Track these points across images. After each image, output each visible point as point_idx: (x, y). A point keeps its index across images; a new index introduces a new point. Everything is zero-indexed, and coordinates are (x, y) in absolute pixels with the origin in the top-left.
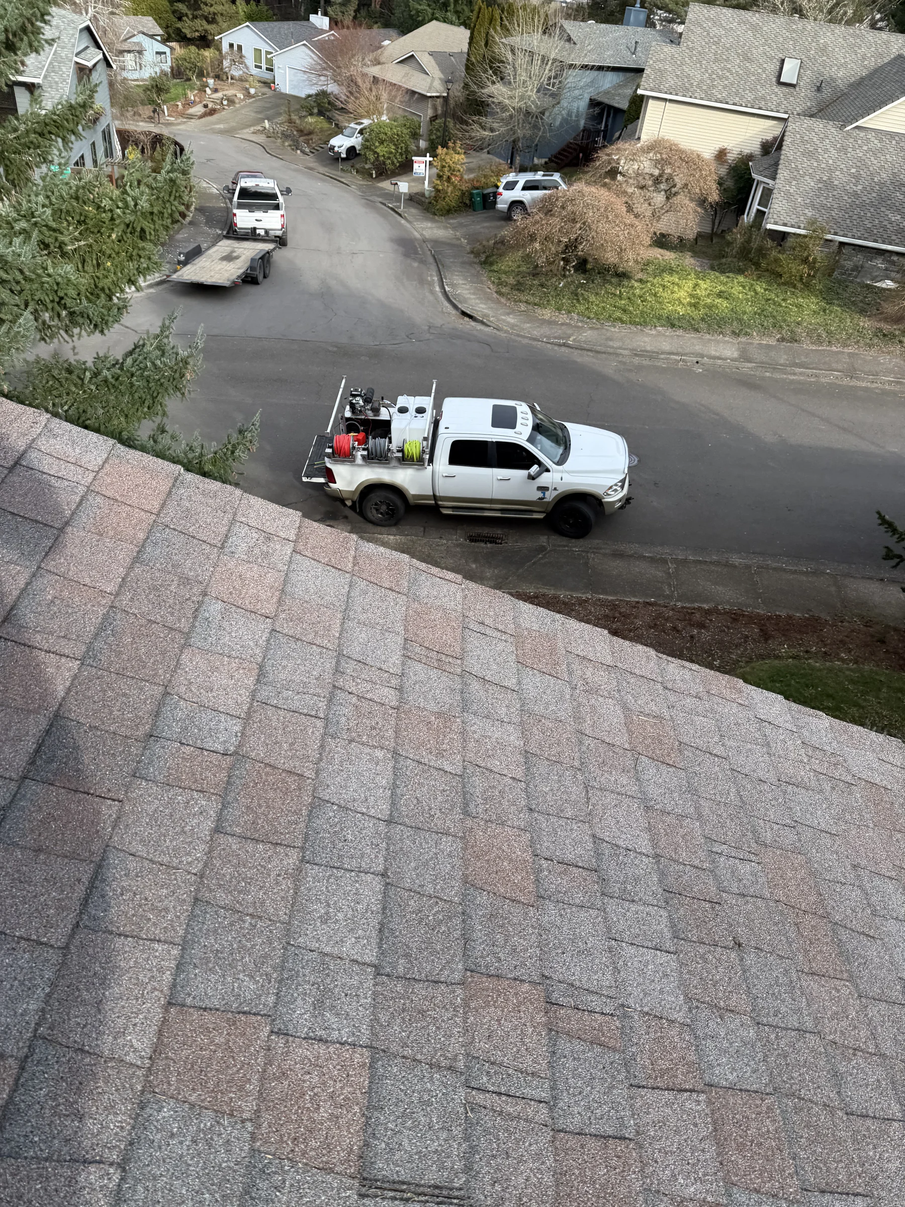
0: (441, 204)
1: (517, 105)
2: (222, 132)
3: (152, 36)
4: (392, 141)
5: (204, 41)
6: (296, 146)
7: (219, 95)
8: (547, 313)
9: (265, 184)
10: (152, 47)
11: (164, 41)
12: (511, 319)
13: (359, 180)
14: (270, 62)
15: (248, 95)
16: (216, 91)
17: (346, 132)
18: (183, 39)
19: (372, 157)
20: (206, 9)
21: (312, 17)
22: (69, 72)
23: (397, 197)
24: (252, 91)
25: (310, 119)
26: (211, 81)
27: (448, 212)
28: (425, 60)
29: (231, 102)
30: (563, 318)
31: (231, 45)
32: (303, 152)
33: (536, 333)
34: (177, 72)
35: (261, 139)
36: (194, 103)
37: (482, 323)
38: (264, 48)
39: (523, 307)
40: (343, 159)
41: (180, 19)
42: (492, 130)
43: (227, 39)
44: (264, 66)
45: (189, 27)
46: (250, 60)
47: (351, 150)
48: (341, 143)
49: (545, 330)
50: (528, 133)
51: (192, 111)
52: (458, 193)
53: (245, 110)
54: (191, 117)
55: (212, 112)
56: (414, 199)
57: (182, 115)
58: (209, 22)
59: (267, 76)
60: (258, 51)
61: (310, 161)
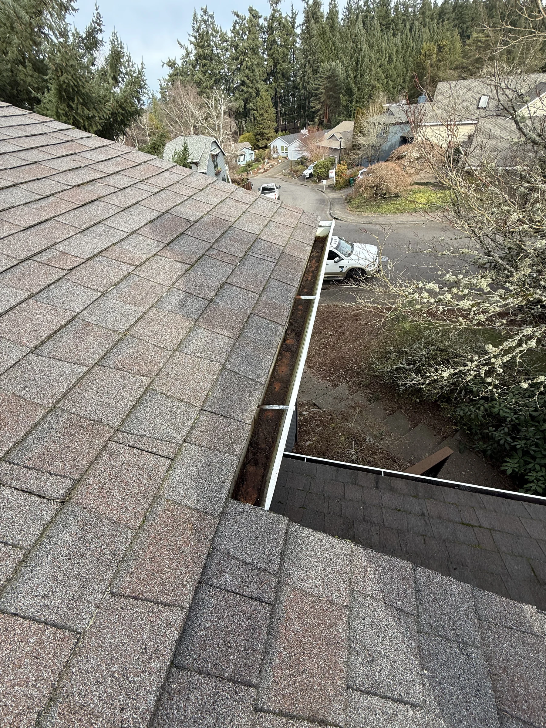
0: (338, 186)
1: (368, 143)
2: (269, 177)
3: (248, 149)
4: (323, 167)
5: (266, 147)
6: (293, 177)
7: (269, 164)
8: (366, 214)
9: (270, 185)
10: (248, 152)
11: (253, 150)
12: (351, 218)
13: (312, 184)
14: (286, 150)
15: (279, 163)
16: (268, 163)
17: (309, 168)
18: (259, 148)
19: (316, 174)
20: (266, 136)
21: (302, 131)
22: (208, 156)
23: (323, 187)
24: (280, 161)
25: (298, 167)
26: (266, 160)
27: (341, 188)
28: (338, 136)
29: (273, 166)
30: (372, 214)
31: (274, 146)
32: (295, 178)
33: (360, 221)
34: (257, 160)
35: (282, 177)
36: (261, 169)
37: (341, 220)
38: (284, 145)
39: (357, 213)
40: (307, 178)
41: (258, 141)
42: (358, 154)
43: (272, 145)
44: (285, 152)
45: (260, 144)
46: (280, 150)
47: (311, 175)
48: (307, 172)
49: (364, 220)
50: (373, 153)
51: (260, 171)
52: (344, 181)
53: (277, 168)
54: (260, 173)
55: (267, 170)
56: (330, 187)
57: (257, 173)
58: (267, 140)
59: (285, 155)
60: (282, 147)
61: (297, 181)
